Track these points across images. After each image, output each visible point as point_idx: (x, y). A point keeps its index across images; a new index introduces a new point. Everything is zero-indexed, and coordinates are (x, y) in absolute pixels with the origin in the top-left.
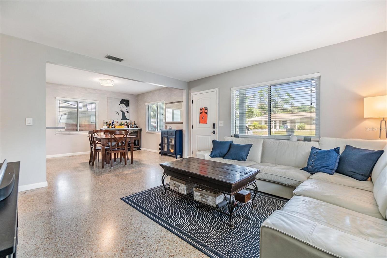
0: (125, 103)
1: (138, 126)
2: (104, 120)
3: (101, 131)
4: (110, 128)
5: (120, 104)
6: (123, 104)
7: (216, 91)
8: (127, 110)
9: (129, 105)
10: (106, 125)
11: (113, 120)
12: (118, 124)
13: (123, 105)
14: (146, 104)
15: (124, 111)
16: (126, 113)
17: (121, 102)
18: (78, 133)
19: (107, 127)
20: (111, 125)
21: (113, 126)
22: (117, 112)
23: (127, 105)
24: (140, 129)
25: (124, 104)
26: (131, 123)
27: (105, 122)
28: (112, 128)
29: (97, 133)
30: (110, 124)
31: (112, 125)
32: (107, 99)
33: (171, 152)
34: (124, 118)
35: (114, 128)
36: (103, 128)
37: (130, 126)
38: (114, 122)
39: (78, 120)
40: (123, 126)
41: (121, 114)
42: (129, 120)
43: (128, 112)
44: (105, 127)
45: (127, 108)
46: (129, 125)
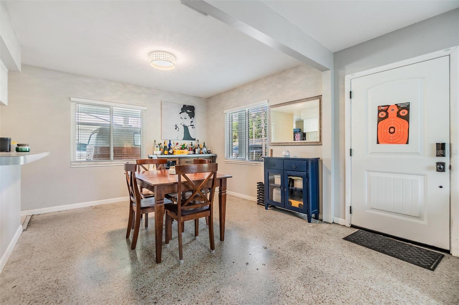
0: (188, 111)
1: (210, 151)
2: (155, 141)
3: (151, 161)
4: (165, 154)
5: (180, 113)
6: (185, 113)
7: (449, 55)
8: (192, 124)
9: (194, 114)
10: (158, 148)
11: (170, 141)
12: (179, 146)
13: (185, 115)
14: (225, 111)
15: (187, 126)
16: (190, 128)
17: (182, 109)
18: (110, 164)
19: (160, 152)
20: (167, 148)
21: (171, 151)
22: (176, 126)
23: (192, 115)
24: (215, 156)
25: (187, 113)
26: (199, 145)
27: (157, 143)
28: (169, 154)
29: (144, 165)
30: (165, 147)
31: (169, 149)
32: (160, 105)
33: (293, 205)
34: (187, 136)
35: (172, 154)
36: (153, 155)
37: (197, 150)
38: (171, 144)
39: (112, 141)
40: (187, 150)
41: (182, 130)
43: (193, 127)
44: (157, 154)
45: (191, 120)
46: (196, 148)
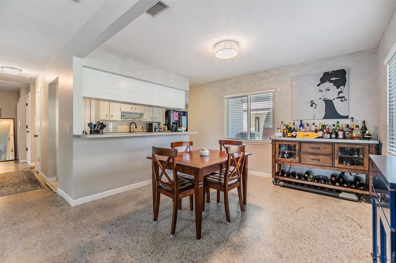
0: (333, 79)
1: (369, 135)
2: (282, 122)
4: (289, 136)
5: (319, 85)
6: (327, 83)
8: (341, 95)
9: (345, 80)
11: (301, 121)
13: (327, 85)
15: (332, 100)
16: (336, 102)
17: (321, 80)
22: (312, 102)
23: (341, 83)
25: (331, 81)
28: (292, 136)
30: (289, 129)
32: (290, 82)
34: (331, 114)
41: (322, 107)
42: (347, 117)
43: (343, 99)
45: (339, 90)
